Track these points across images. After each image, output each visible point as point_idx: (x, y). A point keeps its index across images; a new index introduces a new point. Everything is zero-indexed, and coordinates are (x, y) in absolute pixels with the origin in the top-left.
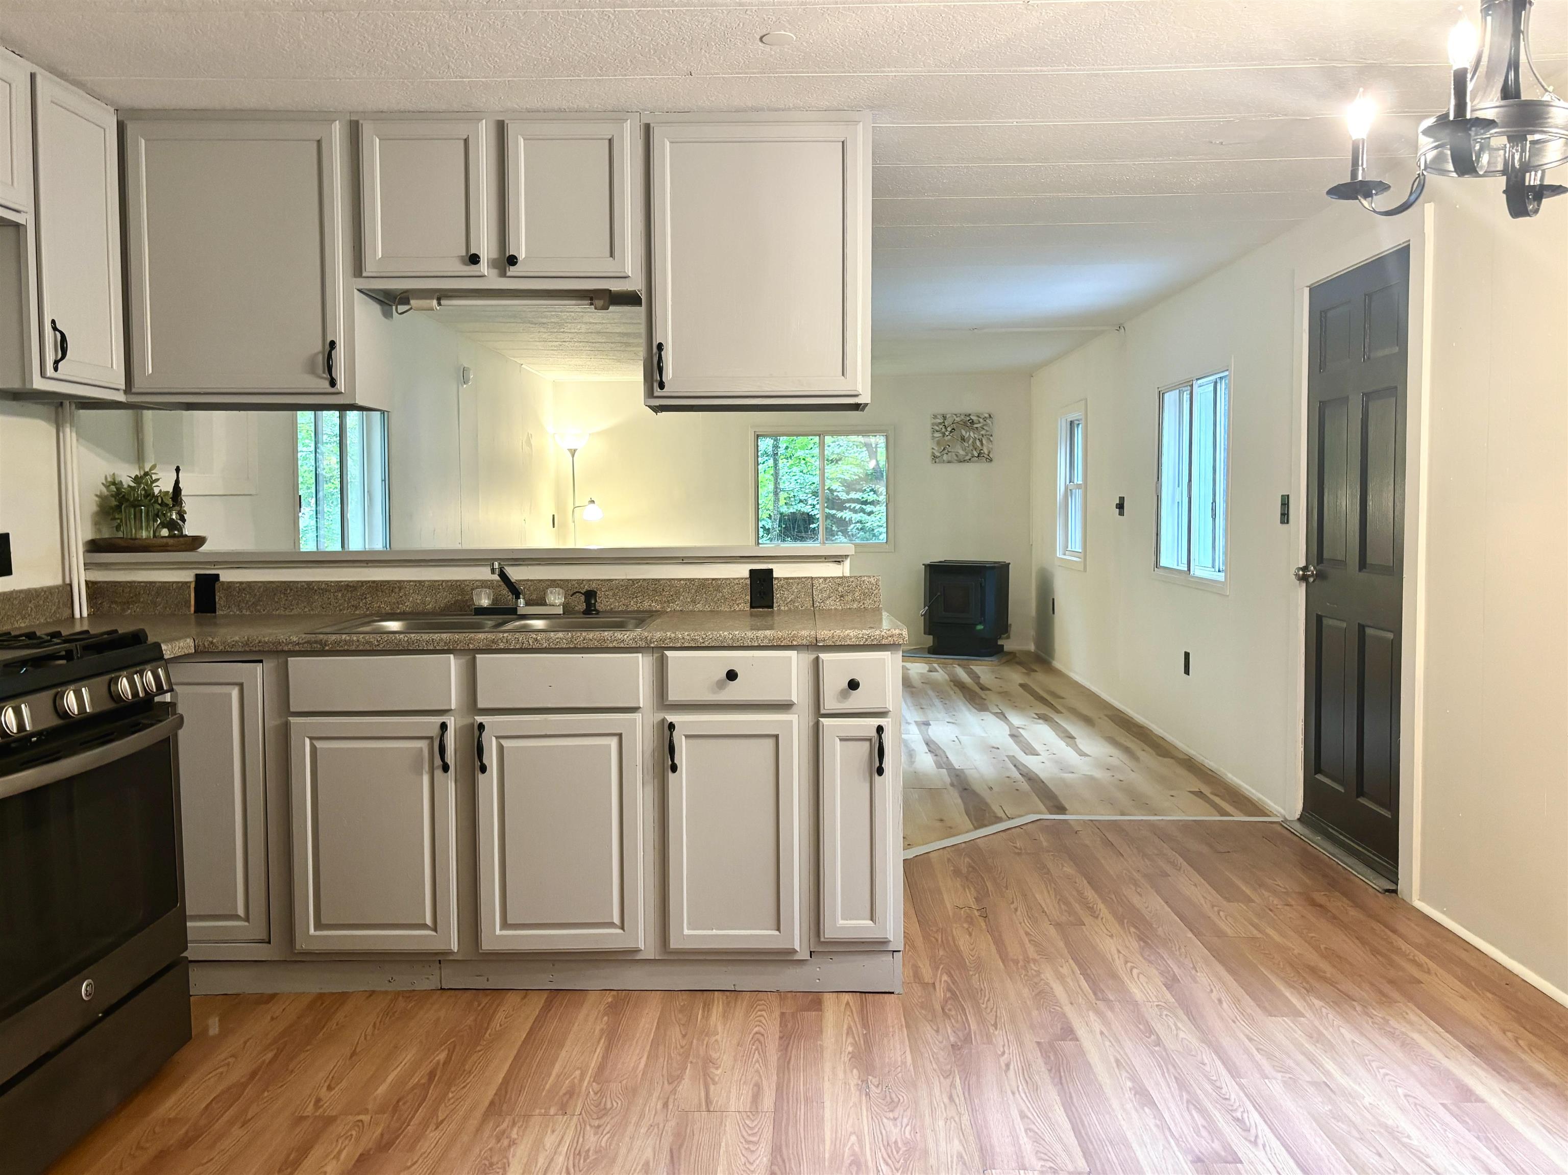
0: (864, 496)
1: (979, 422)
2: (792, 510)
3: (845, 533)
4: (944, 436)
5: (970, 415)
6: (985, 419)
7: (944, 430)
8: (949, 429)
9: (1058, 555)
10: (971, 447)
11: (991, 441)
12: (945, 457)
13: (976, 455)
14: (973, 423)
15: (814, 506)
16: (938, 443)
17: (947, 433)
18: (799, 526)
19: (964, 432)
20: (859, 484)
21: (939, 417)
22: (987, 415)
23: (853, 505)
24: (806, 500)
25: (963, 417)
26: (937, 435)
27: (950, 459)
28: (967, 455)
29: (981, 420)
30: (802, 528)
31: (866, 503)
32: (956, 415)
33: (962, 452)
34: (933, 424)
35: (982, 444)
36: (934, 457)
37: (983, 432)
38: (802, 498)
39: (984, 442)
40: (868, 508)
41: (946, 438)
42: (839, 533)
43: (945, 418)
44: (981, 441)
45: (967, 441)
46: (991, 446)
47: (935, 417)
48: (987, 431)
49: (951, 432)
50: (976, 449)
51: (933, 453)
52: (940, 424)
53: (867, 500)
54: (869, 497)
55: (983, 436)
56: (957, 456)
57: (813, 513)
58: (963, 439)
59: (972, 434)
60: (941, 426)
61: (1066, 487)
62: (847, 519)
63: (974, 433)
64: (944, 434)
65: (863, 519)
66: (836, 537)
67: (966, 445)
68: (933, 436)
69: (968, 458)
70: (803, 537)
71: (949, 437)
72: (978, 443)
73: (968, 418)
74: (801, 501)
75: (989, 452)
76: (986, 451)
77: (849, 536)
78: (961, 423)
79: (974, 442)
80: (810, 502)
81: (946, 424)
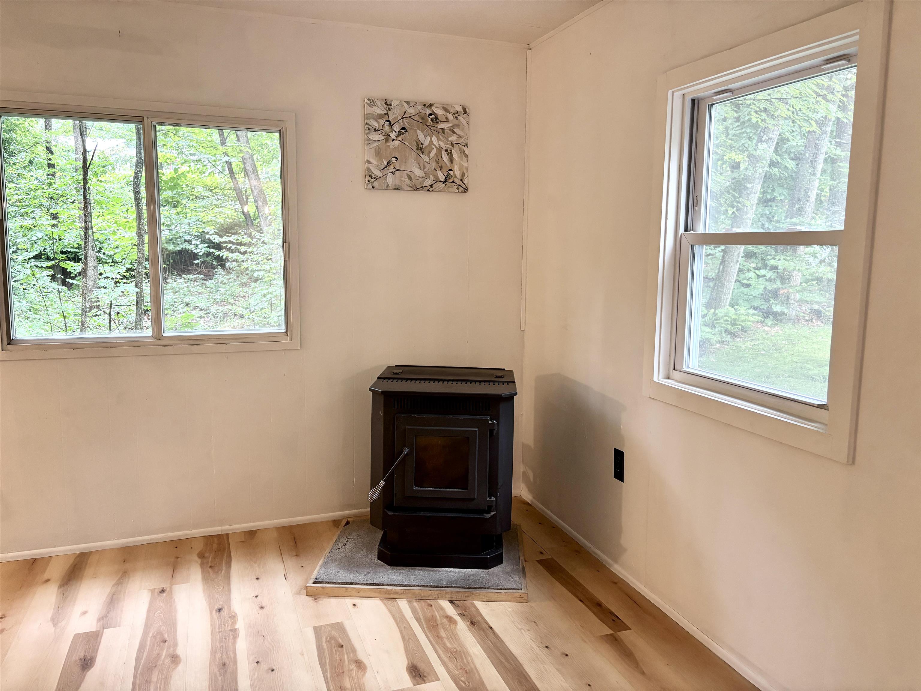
0: (239, 238)
1: (447, 120)
2: (178, 248)
3: (223, 266)
4: (387, 140)
5: (431, 105)
6: (456, 115)
7: (387, 128)
8: (397, 128)
9: (655, 379)
10: (434, 165)
11: (466, 156)
12: (390, 179)
13: (442, 178)
14: (436, 120)
15: (197, 245)
16: (378, 153)
17: (393, 135)
18: (185, 261)
19: (421, 136)
20: (234, 229)
21: (378, 103)
22: (460, 109)
23: (229, 246)
24: (191, 241)
25: (419, 108)
26: (376, 137)
27: (397, 182)
28: (426, 177)
29: (450, 117)
30: (188, 263)
31: (241, 244)
32: (408, 103)
33: (418, 172)
34: (368, 117)
35: (451, 160)
36: (371, 178)
37: (453, 138)
38: (187, 239)
39: (455, 156)
40: (242, 249)
41: (391, 144)
42: (219, 267)
43: (388, 105)
44: (450, 154)
45: (426, 152)
46: (465, 164)
47: (372, 102)
48: (460, 137)
49: (399, 133)
50: (441, 168)
51: (368, 169)
52: (381, 116)
53: (241, 242)
54: (243, 240)
55: (452, 145)
56: (410, 178)
57: (196, 251)
58: (420, 148)
59: (434, 139)
60: (382, 121)
61: (678, 240)
62: (224, 257)
63: (439, 139)
64: (387, 138)
65: (239, 258)
66: (216, 270)
67: (425, 158)
68: (369, 140)
69: (428, 183)
70: (189, 270)
71: (397, 143)
72: (445, 157)
73: (429, 112)
74: (185, 241)
75: (463, 175)
76: (458, 174)
77: (227, 269)
78: (416, 118)
79: (438, 156)
80: (193, 242)
81: (391, 118)
